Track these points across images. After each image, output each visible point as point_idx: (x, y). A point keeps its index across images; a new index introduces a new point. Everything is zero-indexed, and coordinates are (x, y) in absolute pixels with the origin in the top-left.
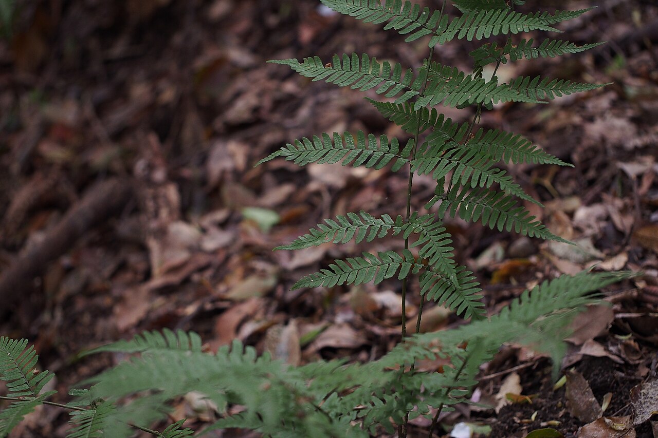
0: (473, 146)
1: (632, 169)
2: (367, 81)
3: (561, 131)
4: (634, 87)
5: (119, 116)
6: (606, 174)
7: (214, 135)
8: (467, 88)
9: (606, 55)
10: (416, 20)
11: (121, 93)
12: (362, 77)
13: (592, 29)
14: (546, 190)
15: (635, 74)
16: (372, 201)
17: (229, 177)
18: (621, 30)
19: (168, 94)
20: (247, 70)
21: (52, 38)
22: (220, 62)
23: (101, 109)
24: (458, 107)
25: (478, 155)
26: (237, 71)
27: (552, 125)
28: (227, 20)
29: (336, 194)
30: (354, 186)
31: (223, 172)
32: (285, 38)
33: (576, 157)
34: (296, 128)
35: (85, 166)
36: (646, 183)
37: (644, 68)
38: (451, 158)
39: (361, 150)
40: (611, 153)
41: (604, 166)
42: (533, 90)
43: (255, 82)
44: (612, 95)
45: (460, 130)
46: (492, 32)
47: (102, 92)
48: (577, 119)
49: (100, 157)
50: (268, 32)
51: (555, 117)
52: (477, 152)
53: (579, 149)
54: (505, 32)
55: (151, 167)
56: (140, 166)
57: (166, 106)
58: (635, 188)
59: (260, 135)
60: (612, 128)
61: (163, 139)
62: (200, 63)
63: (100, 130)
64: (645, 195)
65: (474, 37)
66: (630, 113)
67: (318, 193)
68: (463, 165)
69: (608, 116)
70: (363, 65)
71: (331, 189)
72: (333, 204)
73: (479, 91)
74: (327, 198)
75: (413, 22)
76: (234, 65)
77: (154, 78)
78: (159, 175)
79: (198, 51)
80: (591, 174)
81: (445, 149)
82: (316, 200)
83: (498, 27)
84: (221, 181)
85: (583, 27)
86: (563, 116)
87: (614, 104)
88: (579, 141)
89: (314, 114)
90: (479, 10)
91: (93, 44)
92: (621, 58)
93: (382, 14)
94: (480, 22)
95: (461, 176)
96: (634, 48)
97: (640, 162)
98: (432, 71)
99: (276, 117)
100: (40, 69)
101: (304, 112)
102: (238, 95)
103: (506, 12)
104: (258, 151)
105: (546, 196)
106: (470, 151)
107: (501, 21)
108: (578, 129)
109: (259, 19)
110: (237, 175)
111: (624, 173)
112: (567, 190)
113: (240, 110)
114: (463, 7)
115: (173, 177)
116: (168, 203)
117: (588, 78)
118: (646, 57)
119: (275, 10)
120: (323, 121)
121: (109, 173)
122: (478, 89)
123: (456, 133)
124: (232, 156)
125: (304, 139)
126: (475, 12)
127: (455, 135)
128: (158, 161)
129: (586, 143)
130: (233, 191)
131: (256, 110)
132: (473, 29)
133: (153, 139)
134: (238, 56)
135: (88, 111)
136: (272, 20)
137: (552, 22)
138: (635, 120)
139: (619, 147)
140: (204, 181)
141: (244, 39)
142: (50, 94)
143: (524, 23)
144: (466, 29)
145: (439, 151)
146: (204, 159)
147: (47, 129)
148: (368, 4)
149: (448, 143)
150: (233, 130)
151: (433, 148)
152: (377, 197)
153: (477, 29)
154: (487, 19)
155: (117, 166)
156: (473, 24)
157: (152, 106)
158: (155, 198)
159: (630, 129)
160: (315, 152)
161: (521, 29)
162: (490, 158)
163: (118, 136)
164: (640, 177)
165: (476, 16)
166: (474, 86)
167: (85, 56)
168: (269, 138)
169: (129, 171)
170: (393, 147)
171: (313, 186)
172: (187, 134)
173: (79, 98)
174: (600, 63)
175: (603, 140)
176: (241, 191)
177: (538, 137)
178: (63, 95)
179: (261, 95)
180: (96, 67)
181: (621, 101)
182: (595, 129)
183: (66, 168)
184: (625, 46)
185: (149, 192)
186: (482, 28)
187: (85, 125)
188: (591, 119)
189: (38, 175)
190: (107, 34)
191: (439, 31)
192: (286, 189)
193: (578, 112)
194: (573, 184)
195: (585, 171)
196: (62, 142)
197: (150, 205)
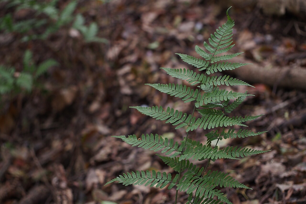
0: (206, 178)
1: (283, 187)
2: (157, 147)
3: (250, 168)
4: (285, 148)
5: (46, 156)
6: (271, 189)
7: (90, 166)
8: (203, 151)
9: (272, 133)
10: (181, 119)
11: (48, 145)
12: (155, 145)
13: (266, 120)
14: (243, 196)
15: (285, 142)
16: (162, 199)
17: (96, 186)
18: (279, 121)
19: (69, 146)
20: (106, 136)
21: (17, 118)
22: (94, 132)
23: (38, 152)
24: (199, 160)
25: (208, 182)
26: (101, 136)
27: (246, 165)
28: (98, 112)
29: (146, 195)
30: (154, 192)
31: (93, 184)
32: (124, 121)
33: (257, 181)
34: (128, 164)
35: (30, 179)
36: (289, 194)
37: (289, 140)
38: (196, 183)
39: (154, 179)
40: (274, 179)
41: (270, 185)
42: (234, 153)
43: (110, 141)
44: (275, 152)
45: (200, 171)
46: (215, 126)
47: (39, 144)
48: (258, 163)
49: (37, 174)
50: (116, 118)
51: (248, 161)
52: (207, 181)
53: (259, 177)
54: (221, 126)
55: (60, 181)
56: (55, 180)
57: (68, 152)
58: (284, 196)
59: (111, 167)
60: (274, 167)
61: (66, 167)
62: (84, 132)
63: (37, 162)
64: (288, 200)
65: (207, 128)
66: (282, 160)
67: (137, 195)
68: (201, 187)
69: (273, 161)
70: (156, 139)
71: (143, 193)
72: (144, 200)
73: (209, 153)
74: (141, 197)
75: (179, 120)
76: (100, 133)
77: (63, 138)
78: (63, 185)
79: (84, 126)
80: (264, 189)
81: (193, 180)
82: (136, 198)
83: (218, 123)
84: (92, 188)
85: (262, 119)
86: (251, 161)
87: (275, 156)
88: (259, 173)
89: (137, 158)
90: (210, 115)
91: (36, 122)
92: (279, 135)
93: (165, 116)
94: (210, 120)
95: (200, 192)
96: (285, 130)
97: (287, 184)
98: (188, 143)
99: (119, 159)
100: (11, 132)
101: (132, 157)
102: (102, 147)
103: (222, 116)
104: (110, 174)
105: (243, 199)
106: (204, 180)
107: (220, 120)
108: (258, 167)
109: (112, 112)
110: (100, 185)
111: (279, 189)
112: (253, 196)
113: (102, 155)
114: (203, 113)
115: (70, 186)
116: (67, 198)
117: (264, 143)
118: (290, 134)
119: (120, 108)
120: (140, 161)
121: (41, 182)
122: (209, 152)
123: (198, 172)
124: (98, 176)
125: (128, 173)
126: (207, 116)
127: (198, 173)
128: (63, 178)
129: (262, 174)
130: (98, 193)
131: (109, 155)
132: (207, 124)
133: (61, 168)
134: (102, 129)
135: (32, 153)
136: (118, 113)
137: (243, 121)
138: (285, 164)
139: (277, 177)
140: (84, 188)
141: (105, 121)
142: (16, 144)
143: (230, 122)
144: (204, 124)
145: (190, 180)
146: (85, 178)
147: (13, 161)
148: (159, 111)
149: (195, 177)
150: (99, 164)
151: (187, 179)
152: (164, 197)
153: (209, 124)
154: (213, 119)
155: (45, 179)
156: (207, 121)
157: (62, 152)
158: (61, 196)
159: (283, 168)
160: (132, 179)
161: (228, 125)
162: (213, 184)
163: (45, 165)
164: (286, 191)
165: (208, 118)
166: (206, 150)
167: (32, 127)
168: (115, 168)
169: (50, 182)
170: (169, 178)
171: (135, 192)
172: (78, 165)
173: (28, 147)
174: (269, 136)
175: (270, 173)
176: (101, 193)
177: (240, 171)
178: (21, 145)
179: (112, 148)
180: (37, 132)
181: (278, 155)
182: (266, 168)
183: (21, 179)
184: (281, 129)
185: (58, 193)
186: (210, 124)
187: (31, 159)
188: (264, 163)
189: (8, 183)
190: (42, 117)
191: (191, 124)
192: (123, 193)
193: (259, 159)
194: (255, 194)
195: (261, 187)
196: (20, 167)
197: (59, 198)
